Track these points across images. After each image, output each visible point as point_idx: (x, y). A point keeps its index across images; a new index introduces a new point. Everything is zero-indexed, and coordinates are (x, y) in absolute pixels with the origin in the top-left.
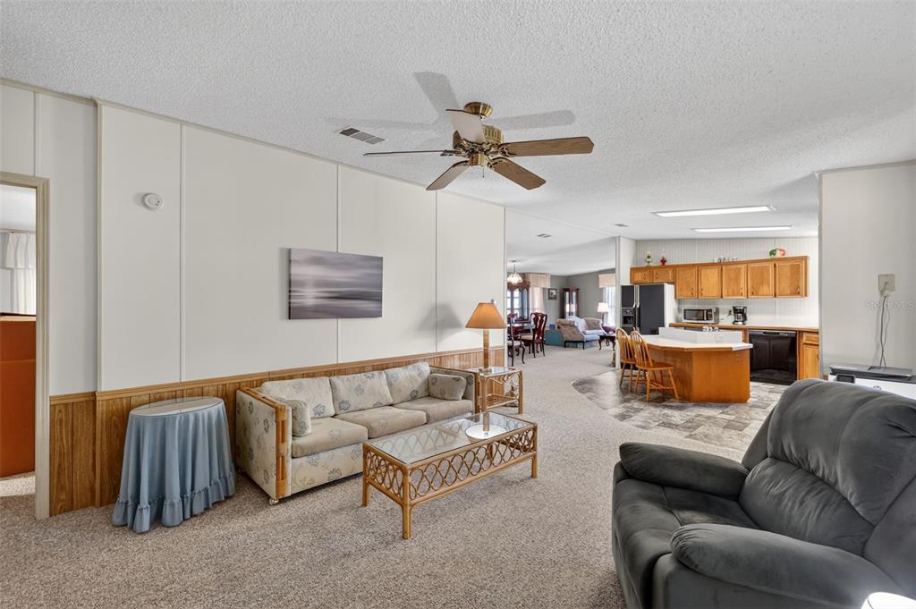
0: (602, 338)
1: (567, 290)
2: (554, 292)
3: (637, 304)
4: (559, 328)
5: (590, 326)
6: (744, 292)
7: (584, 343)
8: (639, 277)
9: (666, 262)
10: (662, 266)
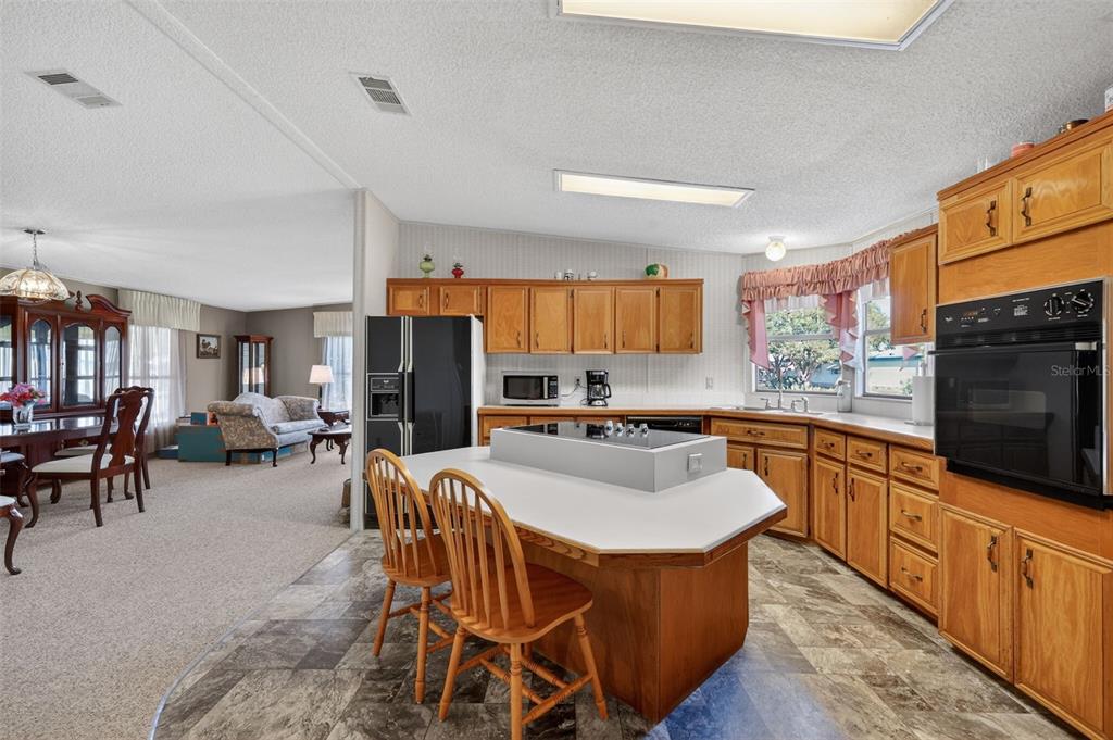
0: (317, 438)
1: (246, 339)
2: (213, 343)
3: (407, 364)
4: (214, 420)
5: (294, 414)
6: (609, 341)
7: (275, 452)
8: (406, 301)
9: (462, 273)
10: (458, 281)
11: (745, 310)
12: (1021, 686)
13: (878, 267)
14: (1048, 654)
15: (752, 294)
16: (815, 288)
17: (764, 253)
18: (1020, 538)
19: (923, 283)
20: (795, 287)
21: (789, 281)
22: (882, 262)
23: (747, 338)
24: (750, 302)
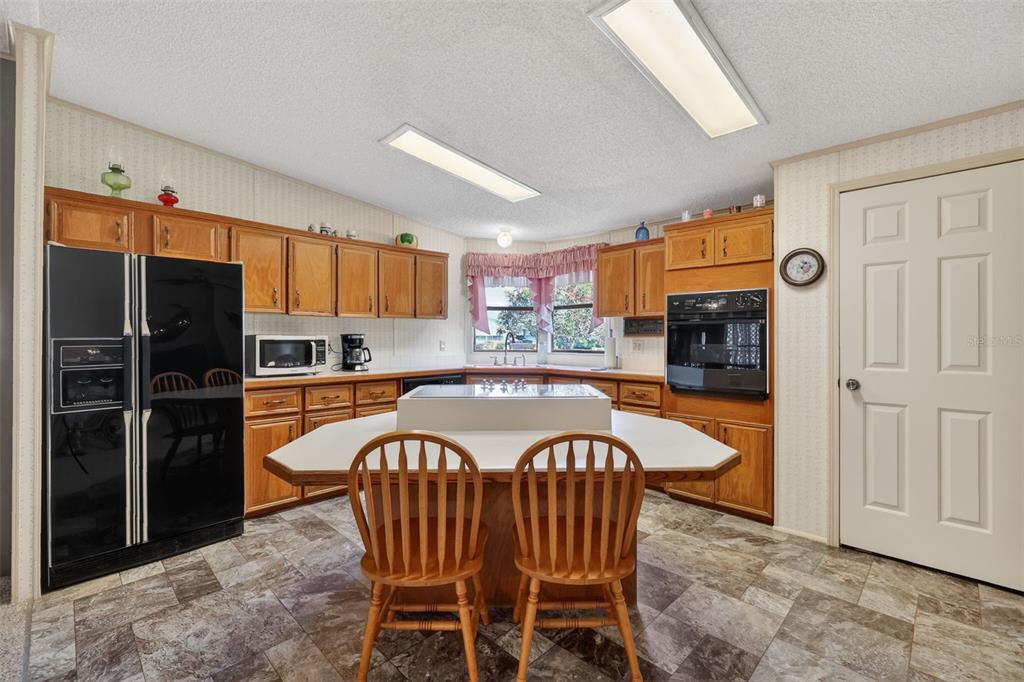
6: (374, 304)
9: (176, 201)
10: (167, 209)
11: (469, 284)
12: (720, 503)
13: (576, 263)
14: (735, 480)
15: (478, 270)
16: (524, 272)
17: (496, 240)
18: (718, 423)
19: (625, 279)
20: (510, 270)
21: (506, 264)
22: (579, 260)
23: (469, 306)
24: (473, 277)
